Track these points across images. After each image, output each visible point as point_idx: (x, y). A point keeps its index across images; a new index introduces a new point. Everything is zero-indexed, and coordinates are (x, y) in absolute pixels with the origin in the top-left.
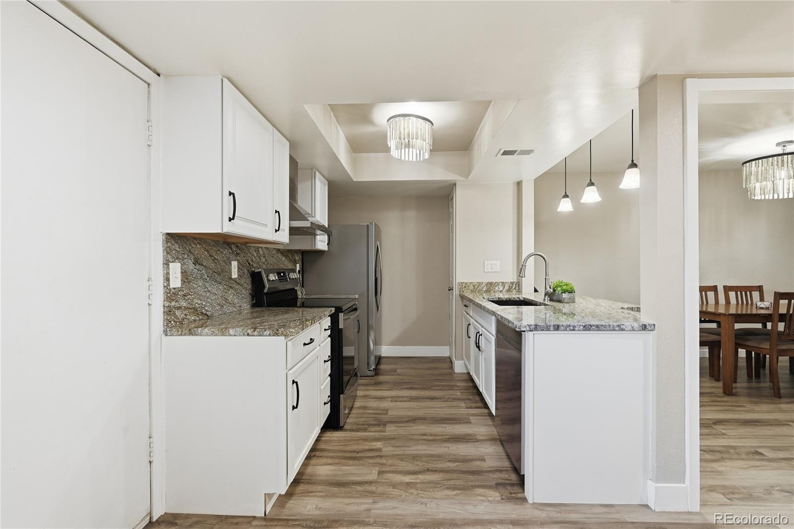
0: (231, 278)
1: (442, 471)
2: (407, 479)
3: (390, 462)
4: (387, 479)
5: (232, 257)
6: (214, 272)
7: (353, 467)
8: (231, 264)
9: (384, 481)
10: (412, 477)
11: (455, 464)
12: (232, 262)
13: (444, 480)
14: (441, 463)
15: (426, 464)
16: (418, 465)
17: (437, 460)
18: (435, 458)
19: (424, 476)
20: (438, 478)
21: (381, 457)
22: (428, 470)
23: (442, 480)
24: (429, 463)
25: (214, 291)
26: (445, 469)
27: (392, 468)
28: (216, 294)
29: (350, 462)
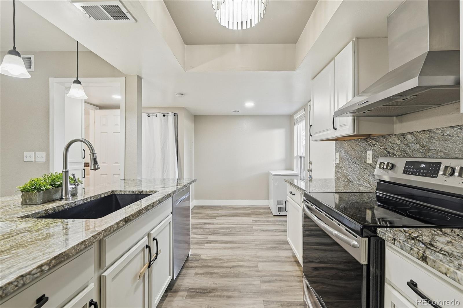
0: (366, 162)
1: (223, 267)
2: (242, 263)
3: (253, 273)
4: (252, 263)
5: (367, 147)
6: (355, 158)
7: (274, 270)
8: (366, 152)
9: (254, 263)
10: (240, 264)
11: (214, 271)
12: (367, 151)
13: (223, 263)
14: (223, 272)
15: (231, 271)
16: (236, 271)
17: (224, 273)
18: (225, 275)
19: (234, 265)
20: (226, 264)
21: (259, 276)
22: (231, 268)
23: (225, 263)
24: (230, 272)
25: (354, 168)
26: (221, 268)
27: (251, 269)
28: (355, 171)
29: (277, 273)
